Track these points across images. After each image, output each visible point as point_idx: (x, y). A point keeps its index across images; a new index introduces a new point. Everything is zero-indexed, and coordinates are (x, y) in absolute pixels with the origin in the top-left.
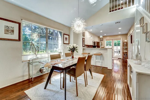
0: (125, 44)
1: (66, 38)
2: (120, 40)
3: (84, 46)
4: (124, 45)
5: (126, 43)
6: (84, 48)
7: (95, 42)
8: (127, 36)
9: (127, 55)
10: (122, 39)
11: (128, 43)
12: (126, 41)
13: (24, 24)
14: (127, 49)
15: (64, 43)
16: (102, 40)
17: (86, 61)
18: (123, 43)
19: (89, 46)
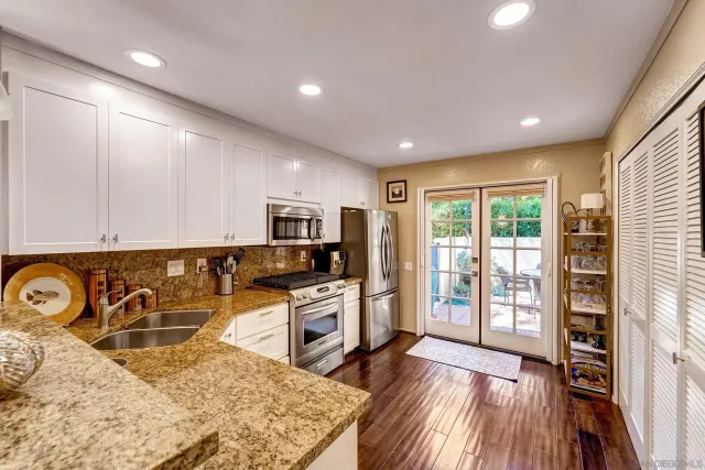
0: (585, 230)
2: (542, 192)
4: (577, 245)
5: (597, 225)
8: (607, 155)
9: (601, 346)
10: (552, 181)
11: (609, 221)
12: (590, 201)
14: (602, 286)
16: (400, 195)
18: (569, 225)
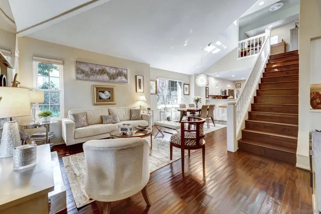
1: (186, 88)
3: (207, 96)
6: (208, 99)
7: (226, 90)
13: (158, 80)
15: (184, 94)
16: (239, 86)
17: (208, 110)
19: (215, 97)
